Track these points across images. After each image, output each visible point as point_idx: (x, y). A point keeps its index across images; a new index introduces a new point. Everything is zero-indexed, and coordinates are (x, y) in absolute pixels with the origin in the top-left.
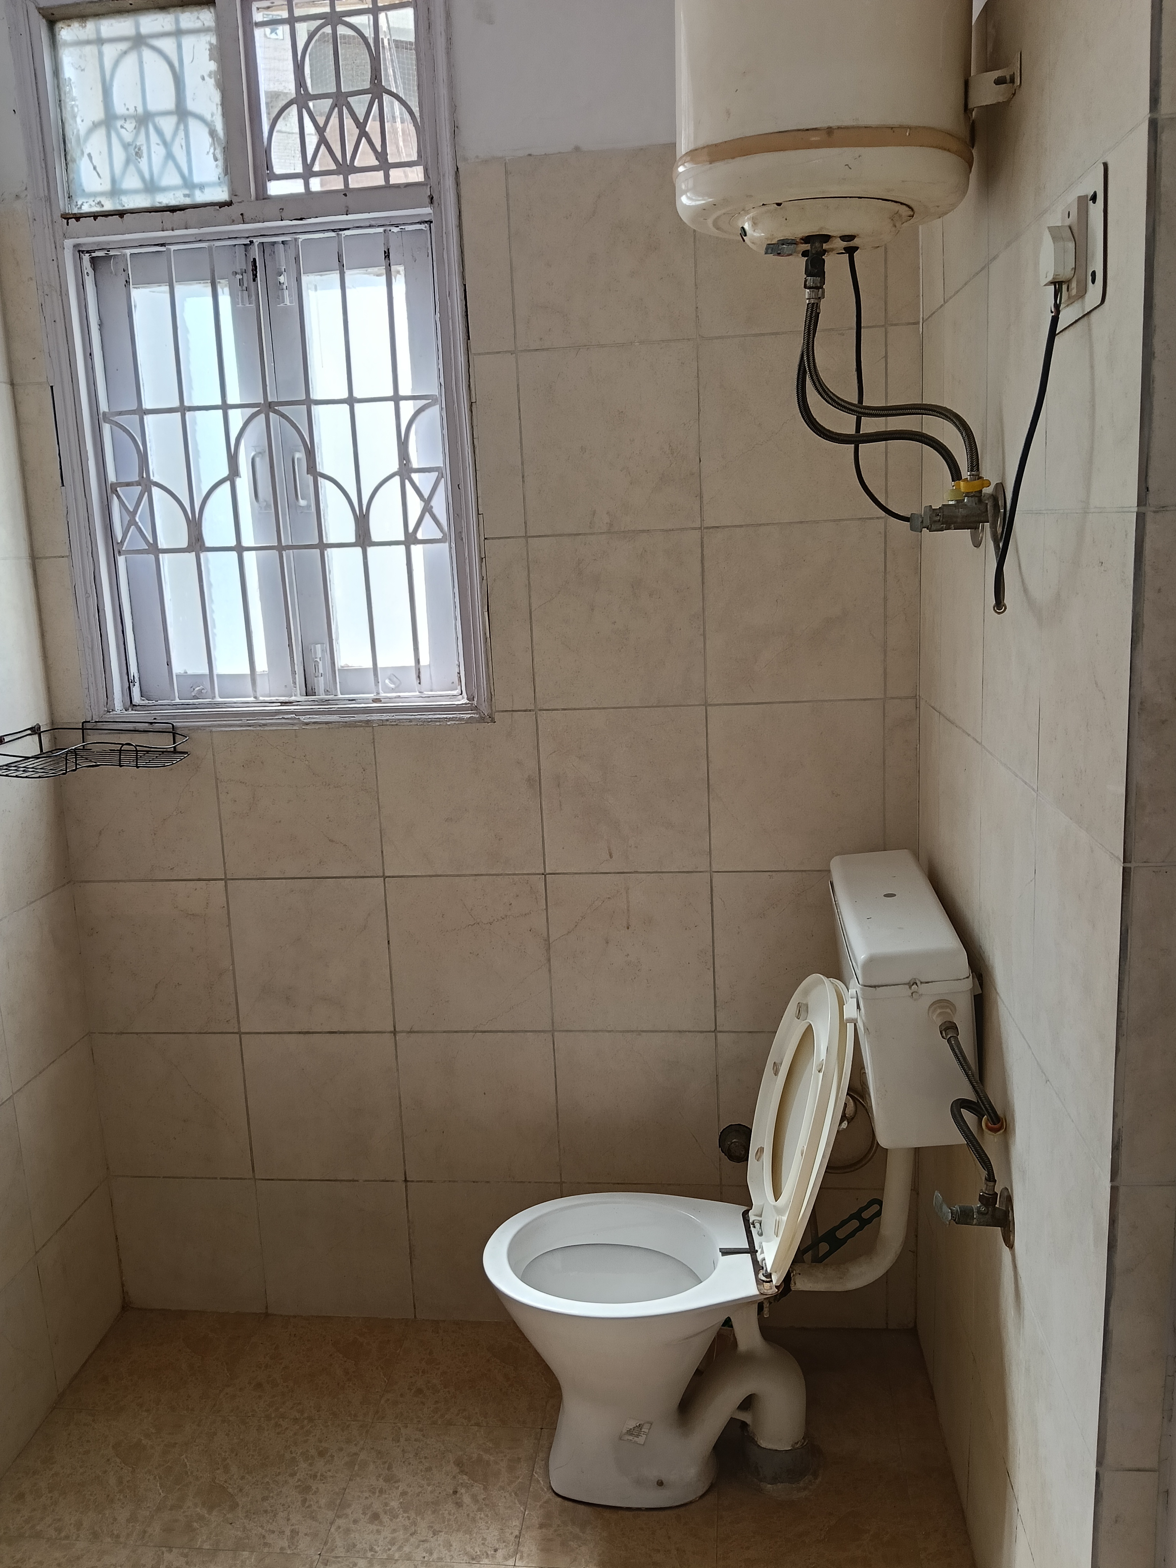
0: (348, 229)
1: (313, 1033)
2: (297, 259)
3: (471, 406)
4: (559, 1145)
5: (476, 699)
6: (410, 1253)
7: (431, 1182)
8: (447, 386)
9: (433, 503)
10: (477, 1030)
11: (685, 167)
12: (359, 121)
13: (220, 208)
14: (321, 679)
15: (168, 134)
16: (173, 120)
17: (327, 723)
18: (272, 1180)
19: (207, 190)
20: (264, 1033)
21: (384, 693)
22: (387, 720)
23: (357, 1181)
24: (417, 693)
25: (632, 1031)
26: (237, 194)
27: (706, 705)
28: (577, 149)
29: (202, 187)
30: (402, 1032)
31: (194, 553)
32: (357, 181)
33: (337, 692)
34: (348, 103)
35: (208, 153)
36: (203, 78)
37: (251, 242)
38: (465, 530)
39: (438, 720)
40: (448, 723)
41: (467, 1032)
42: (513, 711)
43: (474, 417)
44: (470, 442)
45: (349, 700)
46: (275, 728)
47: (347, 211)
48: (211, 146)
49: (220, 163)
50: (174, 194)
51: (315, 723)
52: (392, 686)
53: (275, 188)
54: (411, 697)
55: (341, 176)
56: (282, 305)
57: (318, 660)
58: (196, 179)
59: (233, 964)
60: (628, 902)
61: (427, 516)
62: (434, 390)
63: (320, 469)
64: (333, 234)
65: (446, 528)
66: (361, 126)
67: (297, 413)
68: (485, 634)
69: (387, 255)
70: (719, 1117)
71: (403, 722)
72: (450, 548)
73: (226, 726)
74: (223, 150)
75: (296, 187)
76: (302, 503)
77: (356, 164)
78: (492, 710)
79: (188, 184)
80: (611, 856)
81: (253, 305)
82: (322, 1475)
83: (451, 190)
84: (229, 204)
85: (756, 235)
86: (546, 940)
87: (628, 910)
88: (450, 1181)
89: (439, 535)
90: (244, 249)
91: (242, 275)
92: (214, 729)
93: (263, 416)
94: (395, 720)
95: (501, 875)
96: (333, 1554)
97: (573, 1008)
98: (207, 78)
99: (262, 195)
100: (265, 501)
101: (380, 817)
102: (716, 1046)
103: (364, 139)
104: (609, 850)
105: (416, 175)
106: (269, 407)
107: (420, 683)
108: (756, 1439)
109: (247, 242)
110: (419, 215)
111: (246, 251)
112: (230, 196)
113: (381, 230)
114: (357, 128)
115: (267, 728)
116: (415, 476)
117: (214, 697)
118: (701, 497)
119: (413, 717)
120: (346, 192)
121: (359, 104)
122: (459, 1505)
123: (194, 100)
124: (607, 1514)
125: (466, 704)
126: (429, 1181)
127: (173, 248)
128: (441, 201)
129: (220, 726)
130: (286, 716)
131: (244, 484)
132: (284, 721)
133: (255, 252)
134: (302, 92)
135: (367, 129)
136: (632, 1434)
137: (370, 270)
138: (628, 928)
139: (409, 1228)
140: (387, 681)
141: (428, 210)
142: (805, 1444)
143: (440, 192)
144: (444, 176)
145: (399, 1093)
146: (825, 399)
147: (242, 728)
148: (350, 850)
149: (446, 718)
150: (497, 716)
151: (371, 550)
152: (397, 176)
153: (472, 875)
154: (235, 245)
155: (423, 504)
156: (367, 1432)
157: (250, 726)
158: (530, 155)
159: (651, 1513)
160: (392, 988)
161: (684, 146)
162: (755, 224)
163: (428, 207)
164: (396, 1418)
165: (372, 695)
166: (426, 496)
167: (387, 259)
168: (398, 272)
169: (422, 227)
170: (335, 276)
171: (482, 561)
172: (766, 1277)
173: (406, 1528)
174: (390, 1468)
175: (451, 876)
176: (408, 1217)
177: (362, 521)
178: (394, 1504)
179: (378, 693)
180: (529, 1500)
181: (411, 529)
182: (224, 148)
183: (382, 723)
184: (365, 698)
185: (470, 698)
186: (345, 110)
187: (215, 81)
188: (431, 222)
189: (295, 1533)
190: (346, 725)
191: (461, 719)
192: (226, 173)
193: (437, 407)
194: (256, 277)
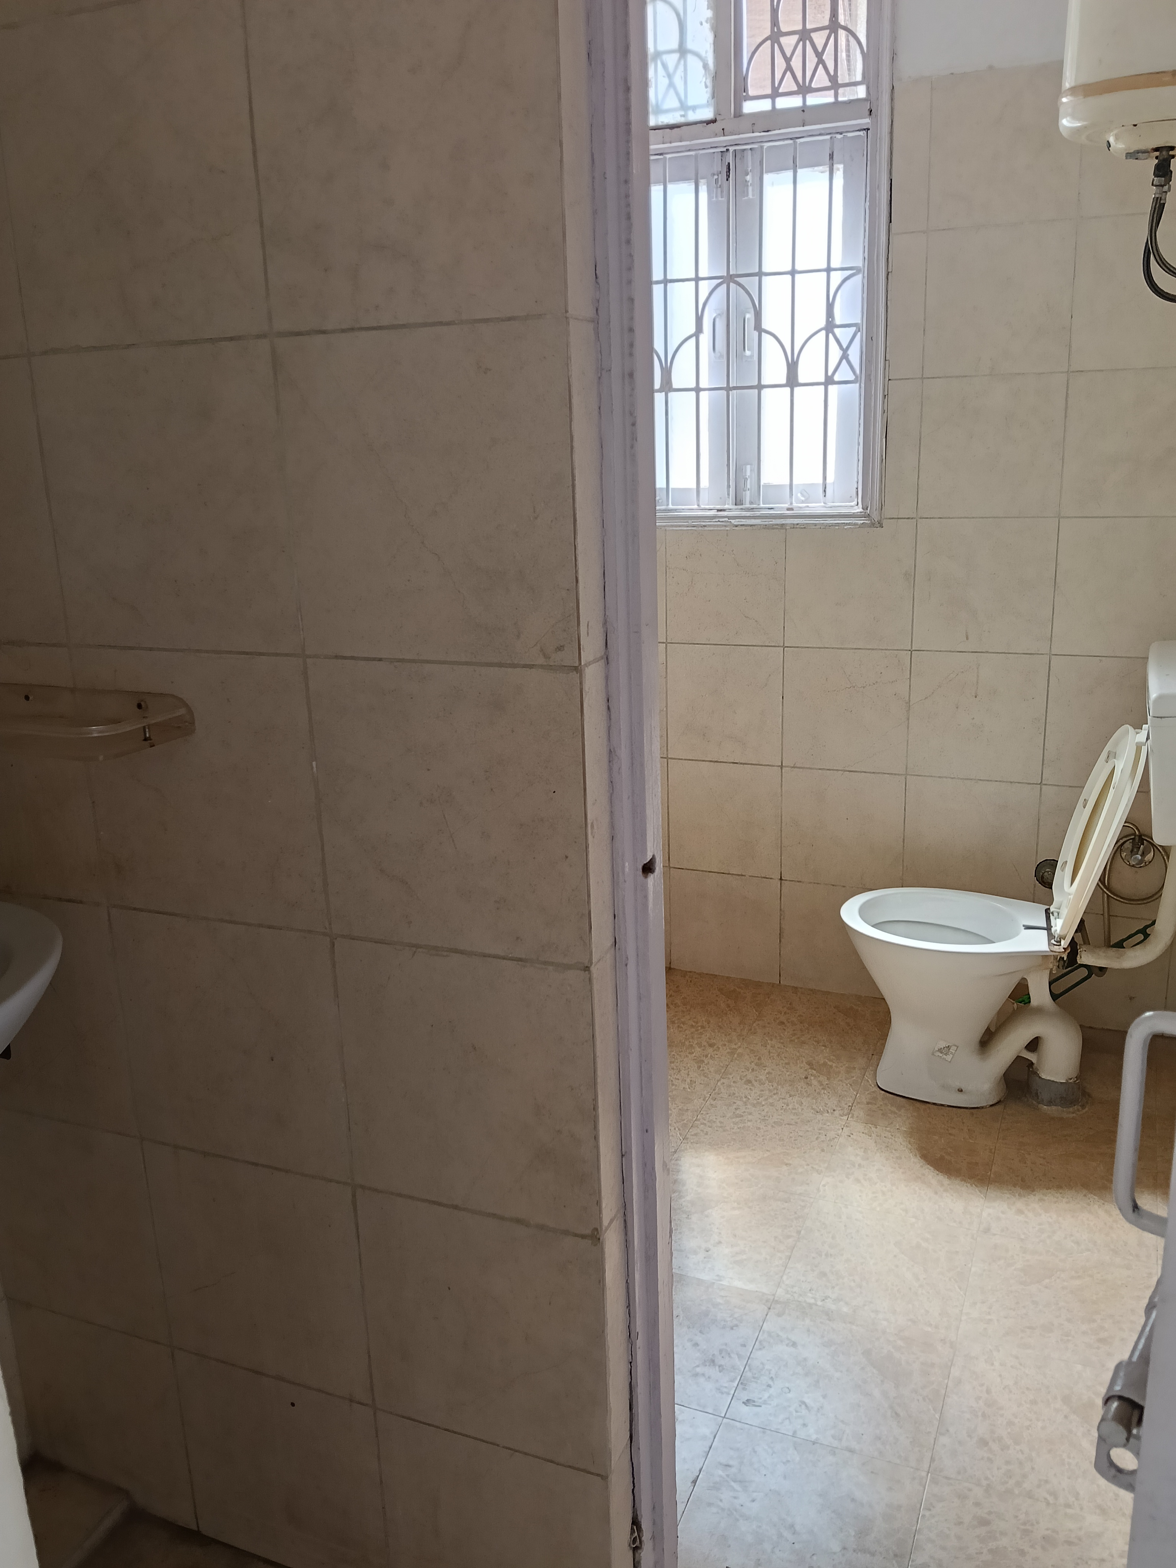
0: (803, 137)
1: (721, 762)
2: (761, 162)
3: (888, 275)
4: (903, 864)
5: (869, 509)
6: (780, 934)
7: (800, 882)
8: (870, 260)
9: (849, 352)
10: (845, 769)
11: (1068, 99)
12: (818, 51)
13: (707, 124)
14: (748, 493)
15: (671, 67)
16: (676, 56)
17: (751, 526)
18: (683, 869)
19: (698, 111)
20: (685, 760)
21: (796, 503)
22: (797, 524)
23: (745, 876)
24: (822, 504)
25: (971, 779)
26: (721, 113)
27: (1059, 517)
28: (991, 68)
29: (694, 108)
30: (788, 767)
31: (664, 393)
32: (813, 100)
33: (760, 502)
34: (811, 37)
35: (701, 82)
36: (701, 24)
37: (728, 150)
38: (873, 373)
39: (837, 525)
40: (845, 527)
41: (837, 770)
42: (898, 518)
43: (889, 283)
44: (884, 302)
45: (769, 509)
46: (712, 529)
47: (804, 124)
48: (703, 76)
49: (709, 90)
50: (673, 115)
51: (741, 525)
52: (803, 499)
53: (749, 107)
54: (817, 507)
55: (801, 95)
56: (746, 198)
57: (747, 477)
58: (690, 103)
59: (666, 707)
60: (978, 676)
61: (844, 361)
62: (859, 263)
63: (765, 325)
64: (791, 142)
65: (858, 372)
66: (819, 55)
67: (751, 283)
68: (882, 456)
69: (831, 156)
70: (1037, 853)
71: (810, 526)
72: (860, 387)
73: (676, 526)
74: (712, 79)
75: (764, 105)
76: (748, 353)
77: (813, 85)
78: (881, 517)
79: (684, 107)
80: (967, 639)
81: (724, 199)
82: (711, 1056)
83: (887, 104)
84: (714, 121)
85: (1119, 146)
86: (907, 703)
87: (977, 682)
88: (814, 883)
89: (851, 377)
90: (720, 156)
91: (718, 175)
92: (667, 528)
93: (725, 286)
94: (803, 524)
95: (876, 649)
96: (719, 1096)
97: (925, 758)
98: (704, 23)
99: (738, 114)
100: (719, 352)
101: (785, 600)
102: (1040, 796)
103: (821, 66)
104: (966, 633)
105: (861, 92)
106: (729, 279)
107: (825, 496)
108: (1038, 1073)
109: (724, 149)
110: (859, 124)
111: (722, 156)
112: (715, 115)
113: (828, 137)
114: (816, 57)
115: (706, 528)
116: (837, 331)
117: (668, 505)
118: (1070, 346)
119: (818, 522)
120: (804, 109)
121: (819, 39)
122: (809, 1084)
123: (693, 41)
124: (918, 1104)
125: (861, 512)
126: (798, 882)
127: (668, 156)
128: (878, 113)
129: (672, 526)
130: (721, 520)
131: (705, 338)
132: (719, 523)
133: (730, 158)
134: (776, 30)
135: (824, 58)
136: (941, 1053)
137: (816, 168)
138: (976, 697)
139: (781, 915)
140: (799, 495)
141: (867, 120)
142: (1077, 1082)
143: (878, 106)
144: (882, 93)
145: (781, 812)
146: (1162, 268)
147: (688, 528)
148: (760, 625)
149: (844, 523)
150: (885, 522)
151: (797, 389)
152: (845, 95)
153: (852, 649)
154: (714, 153)
155: (841, 352)
156: (743, 1039)
157: (694, 527)
158: (952, 74)
159: (951, 1108)
160: (782, 733)
161: (1067, 84)
162: (1117, 138)
163: (867, 118)
164: (765, 1034)
165: (787, 505)
166: (845, 347)
167: (831, 161)
168: (838, 169)
169: (861, 133)
170: (789, 174)
171: (885, 398)
172: (1057, 942)
173: (770, 1090)
174: (759, 1059)
175: (835, 648)
176: (781, 906)
177: (792, 367)
178: (763, 1078)
179: (791, 504)
180: (860, 1089)
181: (830, 373)
182: (713, 77)
183: (794, 526)
184: (781, 508)
185: (865, 508)
186: (808, 42)
187: (710, 25)
188: (868, 129)
189: (692, 1082)
190: (766, 527)
191: (855, 524)
192: (713, 97)
193: (860, 276)
194: (729, 177)
